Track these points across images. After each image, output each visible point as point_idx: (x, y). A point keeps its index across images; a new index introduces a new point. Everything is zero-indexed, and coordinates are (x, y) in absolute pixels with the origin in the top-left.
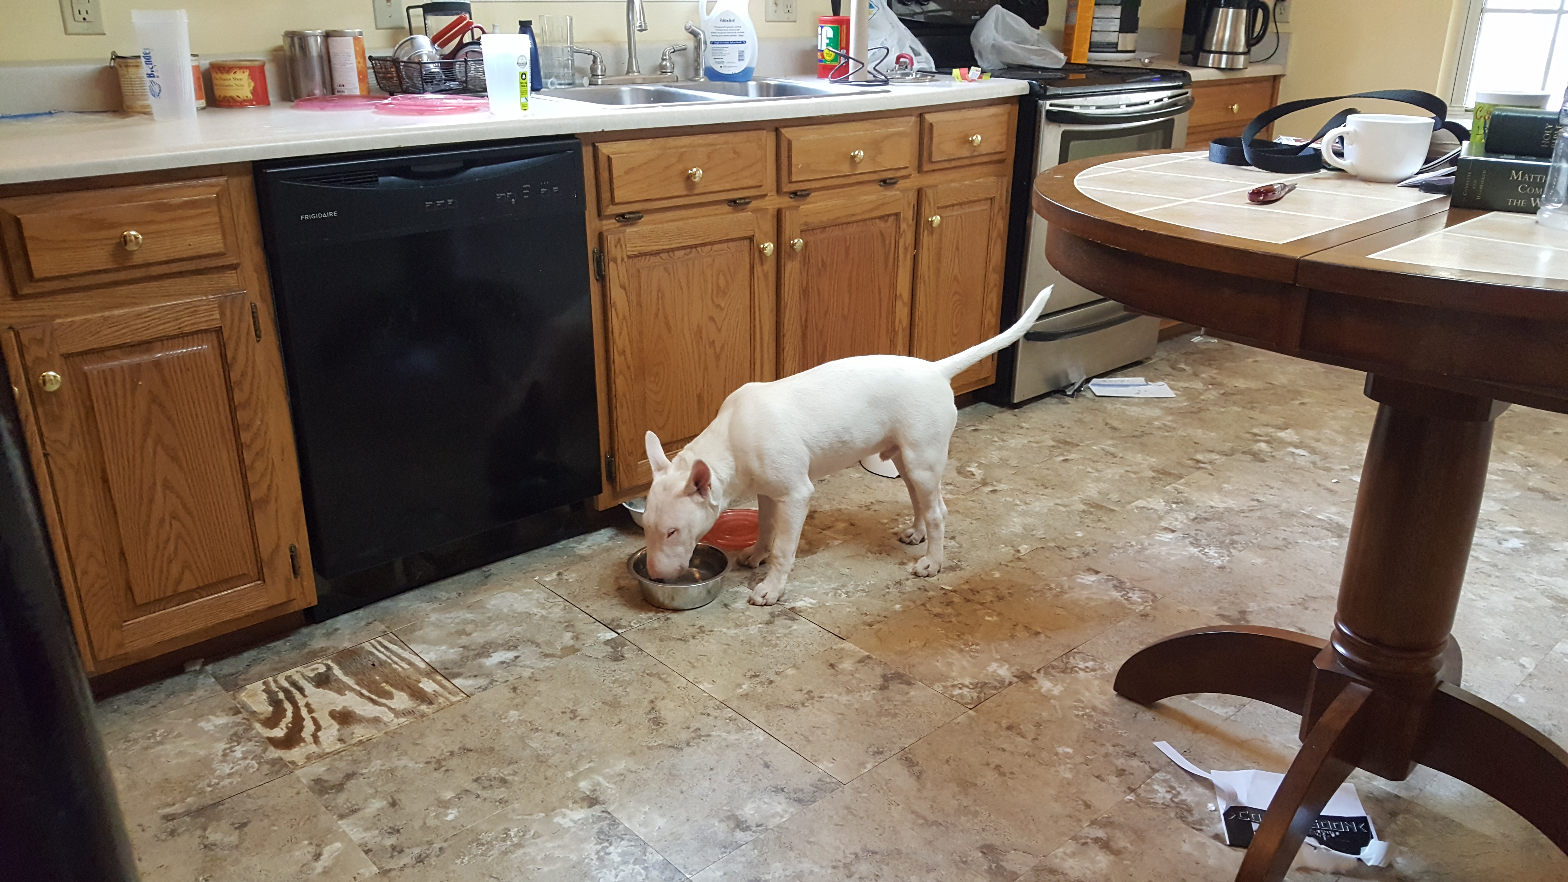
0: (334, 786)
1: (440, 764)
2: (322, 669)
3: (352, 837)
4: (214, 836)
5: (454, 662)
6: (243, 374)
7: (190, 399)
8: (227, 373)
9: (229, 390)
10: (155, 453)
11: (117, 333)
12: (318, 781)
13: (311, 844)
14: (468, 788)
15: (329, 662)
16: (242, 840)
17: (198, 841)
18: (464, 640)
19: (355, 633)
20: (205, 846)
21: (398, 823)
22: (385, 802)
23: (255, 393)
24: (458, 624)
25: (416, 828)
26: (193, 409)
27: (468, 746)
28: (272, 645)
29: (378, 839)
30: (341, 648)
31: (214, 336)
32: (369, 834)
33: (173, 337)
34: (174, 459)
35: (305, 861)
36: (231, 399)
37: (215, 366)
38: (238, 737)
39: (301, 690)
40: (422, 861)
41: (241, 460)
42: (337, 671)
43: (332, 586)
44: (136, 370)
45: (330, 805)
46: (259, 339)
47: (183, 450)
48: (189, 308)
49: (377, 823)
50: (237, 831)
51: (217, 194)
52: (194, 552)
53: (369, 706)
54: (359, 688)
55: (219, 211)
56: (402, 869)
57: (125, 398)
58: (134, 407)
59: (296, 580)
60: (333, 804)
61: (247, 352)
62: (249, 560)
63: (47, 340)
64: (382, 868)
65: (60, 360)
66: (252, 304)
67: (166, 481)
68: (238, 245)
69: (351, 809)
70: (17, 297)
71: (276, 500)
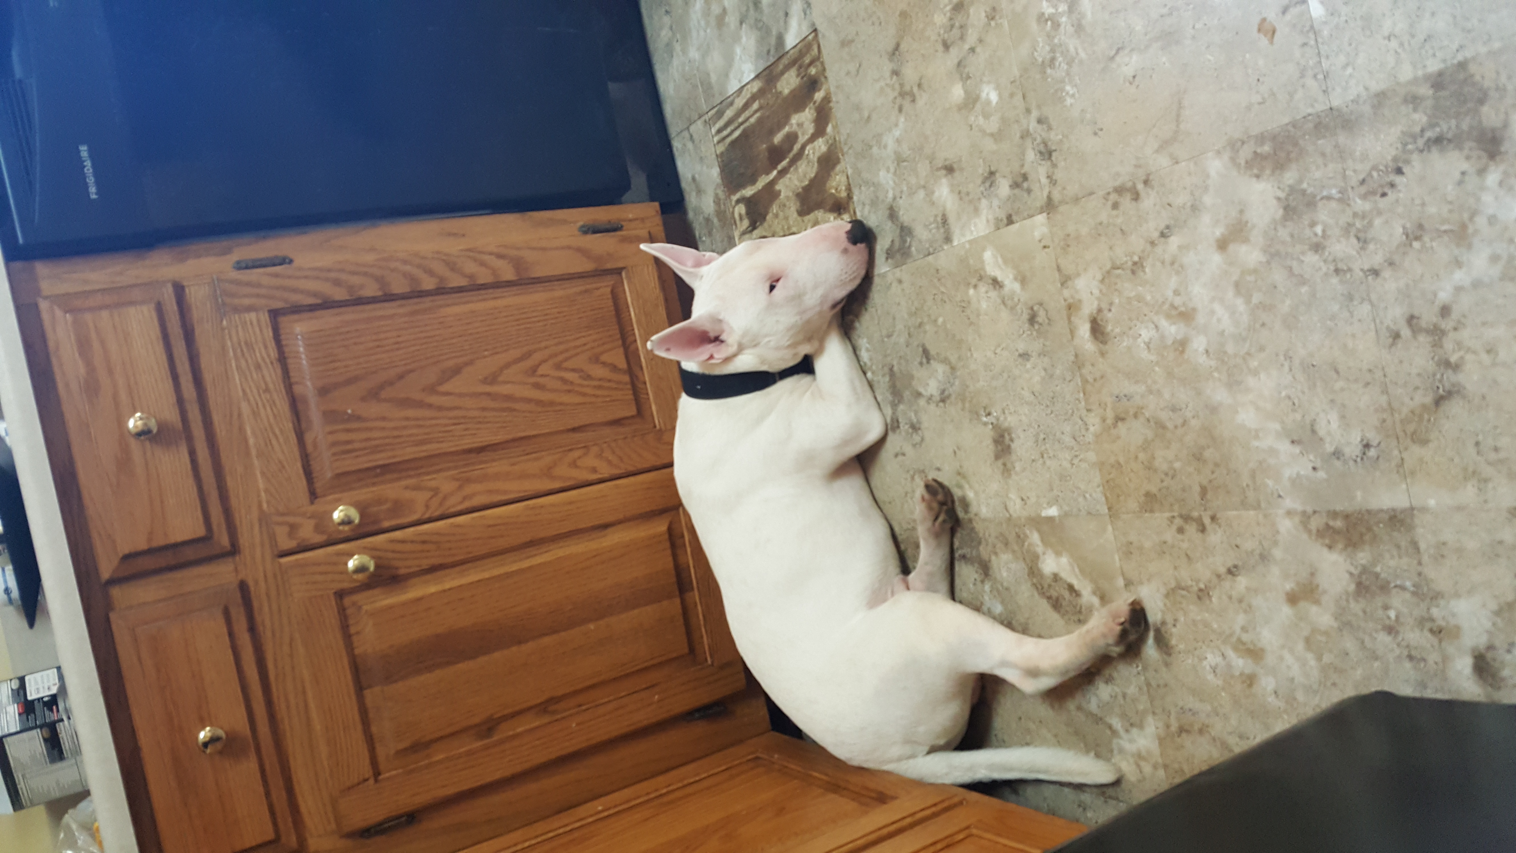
0: (901, 236)
1: (906, 94)
2: (741, 209)
3: (982, 234)
4: (932, 388)
5: (761, 41)
6: (337, 283)
7: (372, 351)
8: (335, 304)
9: (360, 301)
10: (447, 394)
11: (281, 440)
12: (889, 254)
13: (975, 287)
14: (956, 61)
15: (735, 198)
16: (945, 361)
17: (932, 407)
18: (732, 20)
19: (701, 158)
20: (943, 401)
21: (980, 171)
22: (944, 181)
23: (365, 269)
24: (707, 23)
25: (995, 147)
26: (387, 348)
27: (890, 48)
29: (996, 203)
30: (719, 180)
31: (284, 321)
32: (985, 212)
33: (286, 372)
34: (456, 371)
35: (999, 301)
36: (373, 300)
37: (328, 320)
40: (1050, 154)
41: (460, 290)
42: (749, 192)
43: (639, 180)
44: (331, 416)
45: (928, 249)
46: (287, 261)
47: (447, 359)
48: (242, 351)
49: (971, 197)
50: (932, 362)
51: (66, 312)
52: (579, 350)
53: (802, 164)
54: (775, 173)
55: (91, 309)
56: (1052, 181)
57: (370, 429)
58: (384, 419)
59: (624, 228)
60: (927, 246)
61: (306, 277)
62: (594, 286)
63: (291, 519)
64: (1042, 208)
65: (319, 506)
66: (234, 268)
67: (485, 381)
68: (145, 284)
69: (941, 225)
70: (234, 550)
71: (518, 249)
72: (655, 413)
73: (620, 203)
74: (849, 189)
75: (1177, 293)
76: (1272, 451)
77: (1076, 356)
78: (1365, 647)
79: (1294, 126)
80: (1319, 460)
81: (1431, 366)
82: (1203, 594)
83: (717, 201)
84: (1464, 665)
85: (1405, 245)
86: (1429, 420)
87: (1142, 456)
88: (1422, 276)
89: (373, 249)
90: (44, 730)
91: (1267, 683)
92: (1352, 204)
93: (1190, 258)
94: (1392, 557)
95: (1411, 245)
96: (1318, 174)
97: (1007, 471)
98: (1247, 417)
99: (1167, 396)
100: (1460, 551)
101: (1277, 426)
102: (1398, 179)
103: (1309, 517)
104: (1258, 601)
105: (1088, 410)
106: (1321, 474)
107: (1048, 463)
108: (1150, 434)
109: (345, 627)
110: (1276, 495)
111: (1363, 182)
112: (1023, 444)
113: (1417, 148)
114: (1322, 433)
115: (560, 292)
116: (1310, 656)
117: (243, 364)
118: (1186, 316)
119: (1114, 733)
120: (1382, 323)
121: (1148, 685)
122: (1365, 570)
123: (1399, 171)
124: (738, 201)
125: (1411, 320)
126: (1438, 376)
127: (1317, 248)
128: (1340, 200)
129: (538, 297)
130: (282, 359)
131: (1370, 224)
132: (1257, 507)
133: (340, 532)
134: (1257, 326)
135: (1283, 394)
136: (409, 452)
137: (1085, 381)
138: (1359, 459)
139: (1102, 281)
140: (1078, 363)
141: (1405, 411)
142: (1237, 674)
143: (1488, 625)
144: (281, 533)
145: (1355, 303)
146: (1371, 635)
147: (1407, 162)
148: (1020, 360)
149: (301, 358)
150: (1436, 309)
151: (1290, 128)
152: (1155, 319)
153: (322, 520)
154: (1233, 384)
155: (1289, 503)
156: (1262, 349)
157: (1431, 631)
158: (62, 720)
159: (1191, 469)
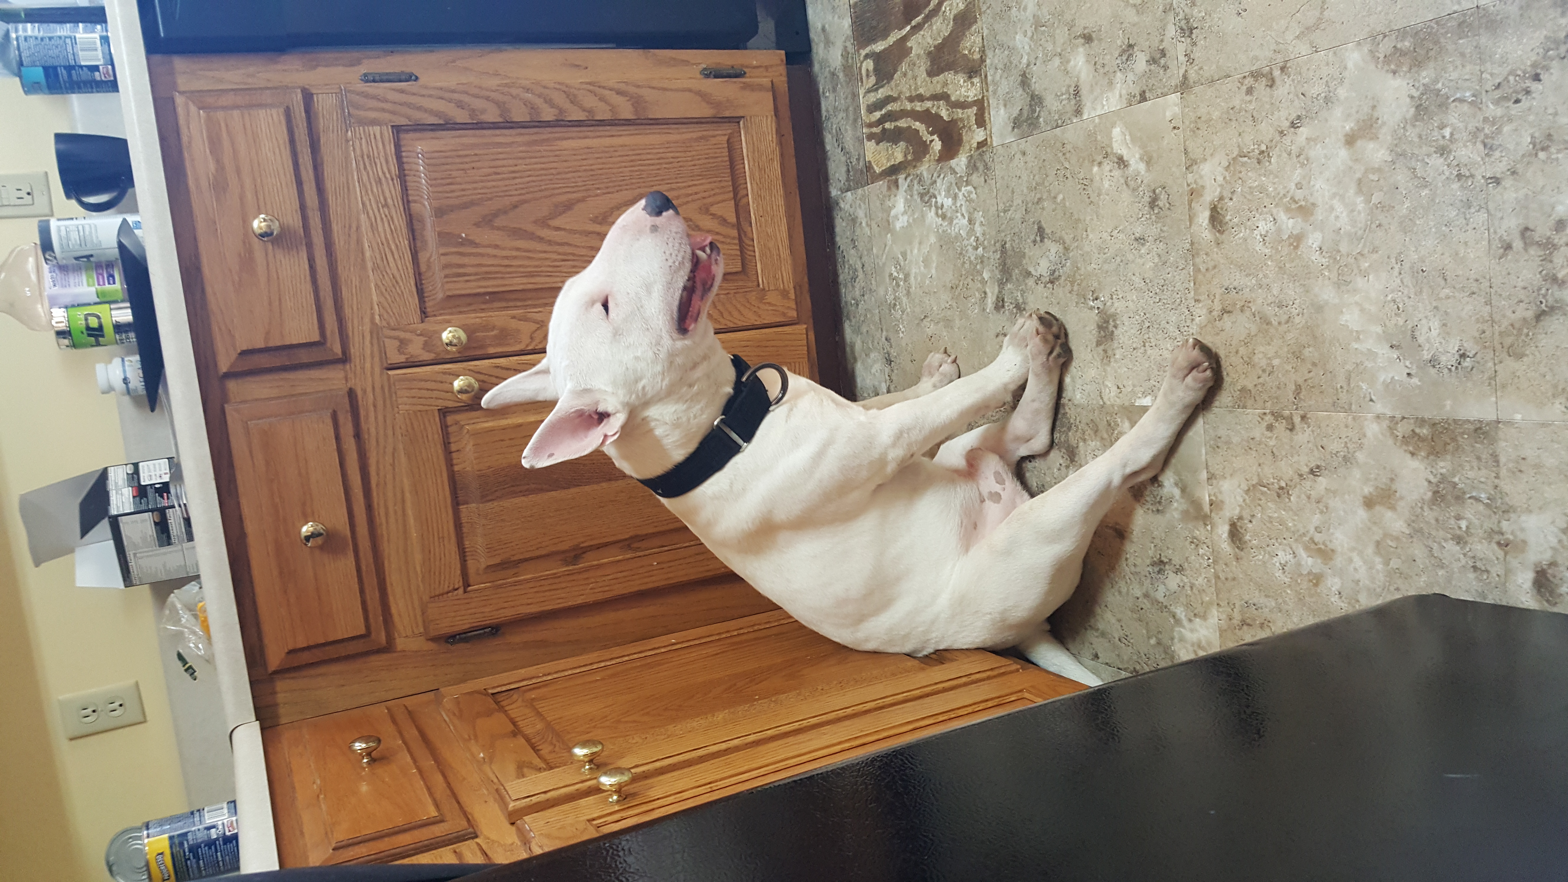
0: (1031, 105)
2: (869, 64)
3: (1113, 109)
4: (1043, 268)
6: (460, 105)
7: (489, 178)
8: (457, 126)
9: (480, 126)
10: (558, 229)
11: (396, 256)
12: (1016, 123)
13: (1100, 164)
15: (863, 53)
16: (1061, 241)
17: (1040, 286)
19: (834, 8)
20: (1052, 282)
21: (1119, 42)
22: (1081, 49)
23: (488, 93)
25: (1136, 19)
26: (504, 176)
28: (824, 113)
29: (1131, 77)
30: (849, 32)
31: (406, 138)
32: (1119, 86)
33: (405, 189)
34: (568, 206)
35: (1122, 181)
36: (495, 126)
37: (448, 141)
38: (926, 194)
39: (889, 100)
40: (1191, 30)
41: (578, 124)
42: (879, 47)
43: (767, 26)
44: (445, 238)
45: (1056, 120)
46: (413, 78)
47: (560, 194)
48: (364, 164)
49: (1106, 69)
50: (1046, 240)
51: (200, 109)
52: (690, 198)
53: (937, 21)
54: (908, 28)
55: (224, 108)
56: (1190, 60)
57: (482, 255)
58: (496, 247)
59: (747, 75)
60: (1056, 117)
61: (430, 96)
62: (711, 133)
63: (402, 335)
64: (1176, 86)
65: (429, 325)
66: (362, 80)
67: (595, 220)
68: (276, 88)
69: (1072, 97)
70: (345, 359)
71: (638, 86)
72: (759, 271)
73: (746, 48)
74: (983, 51)
75: (1299, 186)
76: (1371, 354)
77: (1192, 244)
78: (1433, 555)
79: (1437, 23)
80: (1414, 367)
81: (1537, 280)
82: (1283, 492)
83: (845, 55)
84: (1524, 579)
85: (1530, 155)
86: (1527, 335)
87: (1242, 350)
88: (1543, 187)
89: (496, 74)
90: (155, 513)
91: (1333, 583)
92: (1484, 108)
93: (1316, 152)
94: (1472, 468)
95: (1536, 155)
96: (1454, 75)
97: (1107, 357)
98: (1351, 319)
99: (1275, 292)
100: (1538, 466)
101: (1379, 330)
102: (1535, 86)
103: (1397, 423)
104: (1335, 503)
105: (1196, 301)
106: (1415, 381)
107: (1149, 352)
108: (1254, 329)
109: (446, 444)
110: (1368, 399)
111: (1499, 86)
112: (1126, 332)
113: (1558, 55)
114: (1421, 340)
115: (676, 136)
116: (1378, 560)
117: (365, 178)
118: (1304, 210)
119: (1178, 622)
120: (1495, 232)
121: (1217, 577)
122: (1443, 479)
123: (1537, 78)
124: (867, 56)
125: (1525, 231)
126: (1543, 291)
127: (1443, 151)
128: (1472, 103)
129: (653, 138)
130: (402, 176)
131: (1499, 131)
132: (1348, 410)
133: (448, 352)
134: (1374, 226)
135: (1389, 298)
136: (518, 283)
137: (1197, 270)
138: (1453, 368)
139: (1227, 168)
140: (1193, 250)
141: (1505, 323)
142: (1305, 572)
143: (1554, 541)
144: (391, 346)
145: (1472, 210)
146: (1439, 543)
147: (1547, 68)
148: (1136, 244)
149: (420, 177)
150: (1551, 222)
151: (1433, 24)
152: (1275, 211)
153: (431, 340)
154: (1342, 283)
155: (1379, 407)
156: (1375, 250)
157: (1499, 544)
158: (173, 507)
159: (1289, 368)
